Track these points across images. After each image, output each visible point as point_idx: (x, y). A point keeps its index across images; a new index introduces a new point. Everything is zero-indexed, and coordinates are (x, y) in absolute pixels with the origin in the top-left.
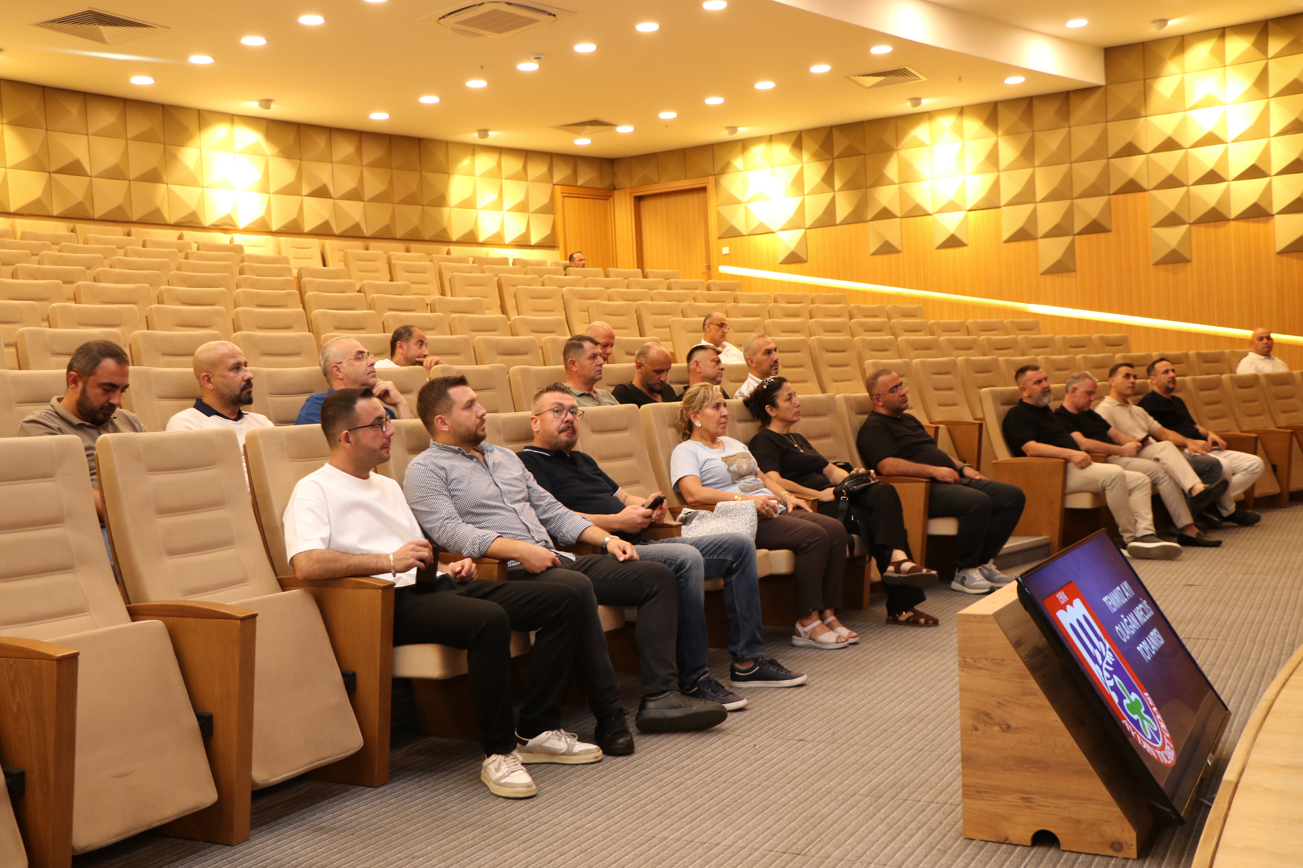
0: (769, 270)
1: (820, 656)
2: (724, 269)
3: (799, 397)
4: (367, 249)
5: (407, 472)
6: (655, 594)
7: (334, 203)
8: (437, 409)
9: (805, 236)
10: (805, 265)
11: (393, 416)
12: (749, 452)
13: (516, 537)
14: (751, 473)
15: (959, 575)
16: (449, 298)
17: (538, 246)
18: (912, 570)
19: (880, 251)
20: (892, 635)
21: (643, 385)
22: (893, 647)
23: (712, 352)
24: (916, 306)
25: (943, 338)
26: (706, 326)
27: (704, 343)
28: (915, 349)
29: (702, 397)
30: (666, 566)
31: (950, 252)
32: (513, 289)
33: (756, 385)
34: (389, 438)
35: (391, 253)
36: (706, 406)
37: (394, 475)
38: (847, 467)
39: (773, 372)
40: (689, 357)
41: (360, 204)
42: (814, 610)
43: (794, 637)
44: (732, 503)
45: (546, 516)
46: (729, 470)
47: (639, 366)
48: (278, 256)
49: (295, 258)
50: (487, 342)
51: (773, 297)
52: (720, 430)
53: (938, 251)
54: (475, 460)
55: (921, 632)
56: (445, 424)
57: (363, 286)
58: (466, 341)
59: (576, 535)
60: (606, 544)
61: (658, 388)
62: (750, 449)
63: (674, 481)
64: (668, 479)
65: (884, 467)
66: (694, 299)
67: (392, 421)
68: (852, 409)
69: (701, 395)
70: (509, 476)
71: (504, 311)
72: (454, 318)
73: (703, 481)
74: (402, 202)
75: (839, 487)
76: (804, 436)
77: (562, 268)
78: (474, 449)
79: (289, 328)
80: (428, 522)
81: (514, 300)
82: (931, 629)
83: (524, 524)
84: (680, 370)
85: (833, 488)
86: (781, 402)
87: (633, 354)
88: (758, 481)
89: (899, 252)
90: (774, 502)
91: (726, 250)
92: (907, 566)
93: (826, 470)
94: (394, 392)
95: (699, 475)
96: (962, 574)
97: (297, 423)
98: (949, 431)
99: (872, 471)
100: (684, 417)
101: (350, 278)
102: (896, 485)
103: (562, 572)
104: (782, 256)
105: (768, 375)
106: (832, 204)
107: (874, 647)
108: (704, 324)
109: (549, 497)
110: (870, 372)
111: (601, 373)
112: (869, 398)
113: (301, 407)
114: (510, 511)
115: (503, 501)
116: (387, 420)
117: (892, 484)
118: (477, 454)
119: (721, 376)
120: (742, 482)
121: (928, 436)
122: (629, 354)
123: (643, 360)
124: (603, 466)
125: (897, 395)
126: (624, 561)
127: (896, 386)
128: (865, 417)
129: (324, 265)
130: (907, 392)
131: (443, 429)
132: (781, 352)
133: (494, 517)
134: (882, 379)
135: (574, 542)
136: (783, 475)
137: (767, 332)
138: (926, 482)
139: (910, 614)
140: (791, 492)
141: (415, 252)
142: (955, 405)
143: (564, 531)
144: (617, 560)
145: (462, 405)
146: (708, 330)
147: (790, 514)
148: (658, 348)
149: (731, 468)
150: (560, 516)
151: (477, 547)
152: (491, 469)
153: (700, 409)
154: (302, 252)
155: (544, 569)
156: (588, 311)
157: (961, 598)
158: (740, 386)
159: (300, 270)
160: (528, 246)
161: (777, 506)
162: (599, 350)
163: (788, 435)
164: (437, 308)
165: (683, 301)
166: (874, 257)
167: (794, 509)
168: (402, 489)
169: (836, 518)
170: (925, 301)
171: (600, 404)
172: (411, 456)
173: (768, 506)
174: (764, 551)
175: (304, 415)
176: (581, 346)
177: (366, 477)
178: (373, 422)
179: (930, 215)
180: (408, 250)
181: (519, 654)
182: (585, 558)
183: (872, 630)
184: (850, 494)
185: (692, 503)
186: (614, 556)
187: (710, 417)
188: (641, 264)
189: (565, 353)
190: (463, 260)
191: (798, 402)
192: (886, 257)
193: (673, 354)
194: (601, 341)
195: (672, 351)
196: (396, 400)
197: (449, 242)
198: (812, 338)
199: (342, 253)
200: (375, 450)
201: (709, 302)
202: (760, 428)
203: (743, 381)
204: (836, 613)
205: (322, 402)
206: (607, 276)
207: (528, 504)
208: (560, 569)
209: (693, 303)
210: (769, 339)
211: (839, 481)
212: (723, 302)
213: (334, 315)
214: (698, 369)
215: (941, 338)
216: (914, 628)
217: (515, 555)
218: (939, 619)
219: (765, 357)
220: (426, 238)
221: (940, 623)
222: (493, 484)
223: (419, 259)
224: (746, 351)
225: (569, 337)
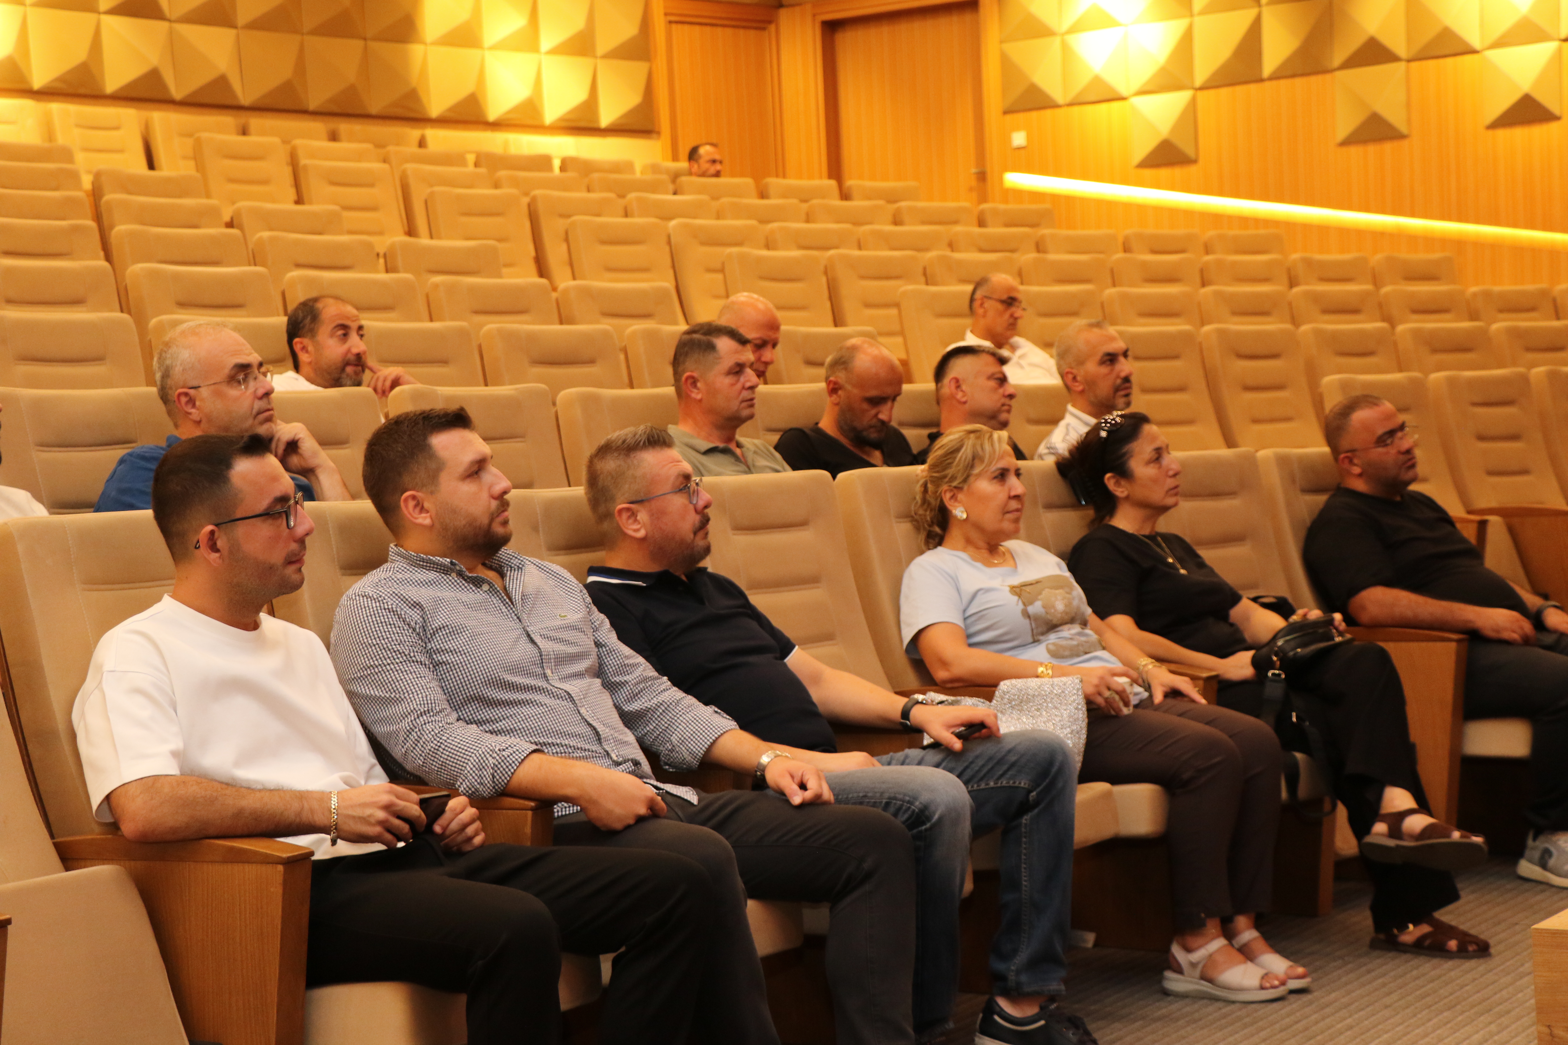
0: (1112, 180)
1: (1225, 1016)
2: (1015, 179)
3: (1176, 457)
4: (244, 132)
5: (339, 614)
6: (868, 876)
7: (171, 32)
8: (406, 479)
9: (1193, 104)
10: (1192, 169)
11: (309, 494)
12: (1068, 574)
13: (569, 753)
14: (1073, 619)
15: (1534, 846)
16: (425, 241)
17: (616, 130)
18: (1427, 832)
19: (1359, 137)
20: (1384, 975)
21: (840, 429)
22: (1387, 1000)
23: (990, 359)
24: (1436, 256)
25: (1499, 326)
26: (976, 304)
27: (971, 340)
28: (1435, 351)
29: (970, 456)
30: (888, 815)
31: (1519, 134)
32: (561, 224)
33: (1084, 430)
34: (301, 541)
35: (298, 142)
36: (979, 475)
37: (311, 620)
38: (1282, 607)
39: (1121, 401)
40: (940, 372)
41: (230, 33)
42: (1210, 915)
43: (1169, 974)
44: (1033, 683)
45: (634, 706)
46: (1026, 614)
47: (834, 389)
48: (47, 145)
49: (86, 150)
50: (509, 338)
51: (1120, 240)
52: (1007, 525)
53: (1490, 132)
54: (486, 587)
55: (1451, 970)
56: (422, 510)
57: (238, 213)
58: (463, 334)
59: (699, 749)
60: (763, 769)
61: (873, 435)
62: (1071, 569)
63: (908, 635)
64: (894, 630)
65: (1363, 608)
66: (951, 246)
67: (308, 504)
68: (1294, 481)
69: (966, 452)
70: (558, 622)
71: (542, 268)
72: (436, 286)
73: (969, 636)
74: (319, 31)
75: (1265, 650)
76: (1188, 539)
77: (665, 177)
78: (484, 564)
79: (76, 302)
80: (381, 721)
81: (564, 247)
82: (1473, 963)
83: (590, 725)
84: (921, 396)
85: (1251, 653)
86: (1139, 466)
87: (820, 364)
88: (1086, 635)
89: (1401, 136)
90: (1123, 680)
91: (1019, 139)
92: (1417, 822)
93: (1236, 613)
94: (309, 444)
95: (960, 623)
96: (1542, 843)
97: (98, 508)
98: (1512, 531)
99: (1338, 616)
100: (930, 498)
101: (208, 196)
102: (1390, 647)
103: (669, 827)
104: (1143, 148)
105: (1109, 408)
106: (1254, 33)
107: (1345, 1000)
108: (972, 300)
109: (642, 667)
110: (1333, 401)
111: (752, 406)
112: (1330, 458)
113: (107, 476)
114: (558, 697)
115: (545, 676)
116: (297, 503)
117: (1382, 644)
118: (491, 575)
119: (1009, 411)
120: (1052, 637)
121: (1463, 540)
122: (810, 363)
123: (841, 376)
124: (758, 600)
125: (1393, 451)
126: (803, 805)
127: (1392, 433)
128: (1322, 499)
129: (151, 166)
130: (1416, 444)
131: (420, 521)
132: (1137, 358)
133: (526, 710)
134: (1360, 416)
135: (695, 763)
136: (1142, 625)
137: (1106, 317)
138: (1458, 641)
139: (1425, 929)
140: (1160, 660)
141: (350, 140)
142: (1525, 472)
143: (674, 739)
144: (787, 802)
145: (461, 469)
146: (981, 311)
147: (1158, 708)
148: (874, 351)
149: (1031, 609)
150: (667, 707)
151: (487, 773)
152: (519, 606)
153: (965, 480)
154: (100, 137)
155: (631, 821)
156: (722, 270)
157: (1539, 897)
158: (1048, 433)
159: (97, 176)
160: (592, 130)
161: (1128, 689)
162: (748, 355)
163: (1153, 537)
164: (400, 263)
165: (926, 249)
166: (1344, 149)
167: (1167, 695)
168: (328, 648)
169: (1257, 716)
170: (1459, 244)
171: (749, 470)
172: (347, 579)
173: (1109, 689)
174: (1101, 787)
175: (113, 493)
176: (711, 347)
177: (255, 626)
178: (270, 507)
179: (1474, 52)
180: (334, 137)
181: (577, 1004)
182: (718, 799)
183: (1339, 962)
184: (1289, 664)
185: (945, 682)
186: (781, 794)
187: (984, 499)
188: (835, 169)
189: (677, 361)
190: (454, 159)
191: (1175, 467)
192: (1372, 149)
193: (905, 363)
194: (751, 335)
195: (903, 356)
196: (312, 462)
197: (421, 120)
198: (1207, 328)
199: (190, 142)
200: (271, 567)
201: (982, 250)
202: (1093, 522)
203: (1054, 421)
204: (1259, 924)
205: (154, 466)
206: (763, 195)
207: (598, 681)
208: (666, 821)
209: (948, 253)
210: (1112, 330)
211: (1265, 636)
212: (1012, 251)
213: (176, 277)
214: (959, 395)
215: (1495, 327)
216: (1435, 961)
217: (569, 791)
218: (1492, 942)
219: (1104, 370)
220: (374, 111)
221: (1492, 951)
222: (525, 638)
223: (359, 157)
224: (1061, 357)
225: (684, 327)
